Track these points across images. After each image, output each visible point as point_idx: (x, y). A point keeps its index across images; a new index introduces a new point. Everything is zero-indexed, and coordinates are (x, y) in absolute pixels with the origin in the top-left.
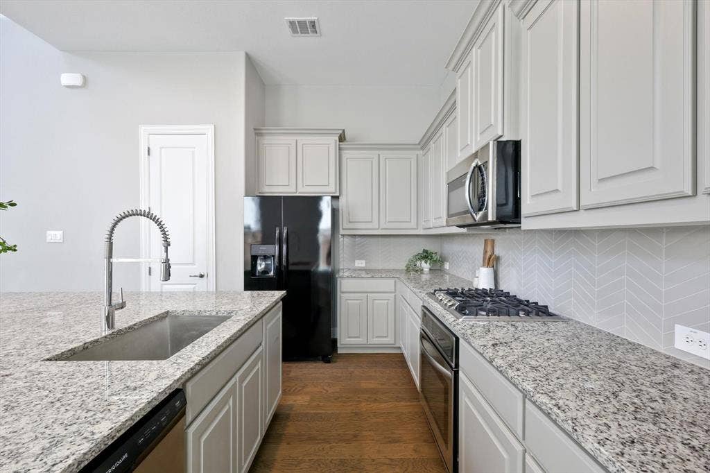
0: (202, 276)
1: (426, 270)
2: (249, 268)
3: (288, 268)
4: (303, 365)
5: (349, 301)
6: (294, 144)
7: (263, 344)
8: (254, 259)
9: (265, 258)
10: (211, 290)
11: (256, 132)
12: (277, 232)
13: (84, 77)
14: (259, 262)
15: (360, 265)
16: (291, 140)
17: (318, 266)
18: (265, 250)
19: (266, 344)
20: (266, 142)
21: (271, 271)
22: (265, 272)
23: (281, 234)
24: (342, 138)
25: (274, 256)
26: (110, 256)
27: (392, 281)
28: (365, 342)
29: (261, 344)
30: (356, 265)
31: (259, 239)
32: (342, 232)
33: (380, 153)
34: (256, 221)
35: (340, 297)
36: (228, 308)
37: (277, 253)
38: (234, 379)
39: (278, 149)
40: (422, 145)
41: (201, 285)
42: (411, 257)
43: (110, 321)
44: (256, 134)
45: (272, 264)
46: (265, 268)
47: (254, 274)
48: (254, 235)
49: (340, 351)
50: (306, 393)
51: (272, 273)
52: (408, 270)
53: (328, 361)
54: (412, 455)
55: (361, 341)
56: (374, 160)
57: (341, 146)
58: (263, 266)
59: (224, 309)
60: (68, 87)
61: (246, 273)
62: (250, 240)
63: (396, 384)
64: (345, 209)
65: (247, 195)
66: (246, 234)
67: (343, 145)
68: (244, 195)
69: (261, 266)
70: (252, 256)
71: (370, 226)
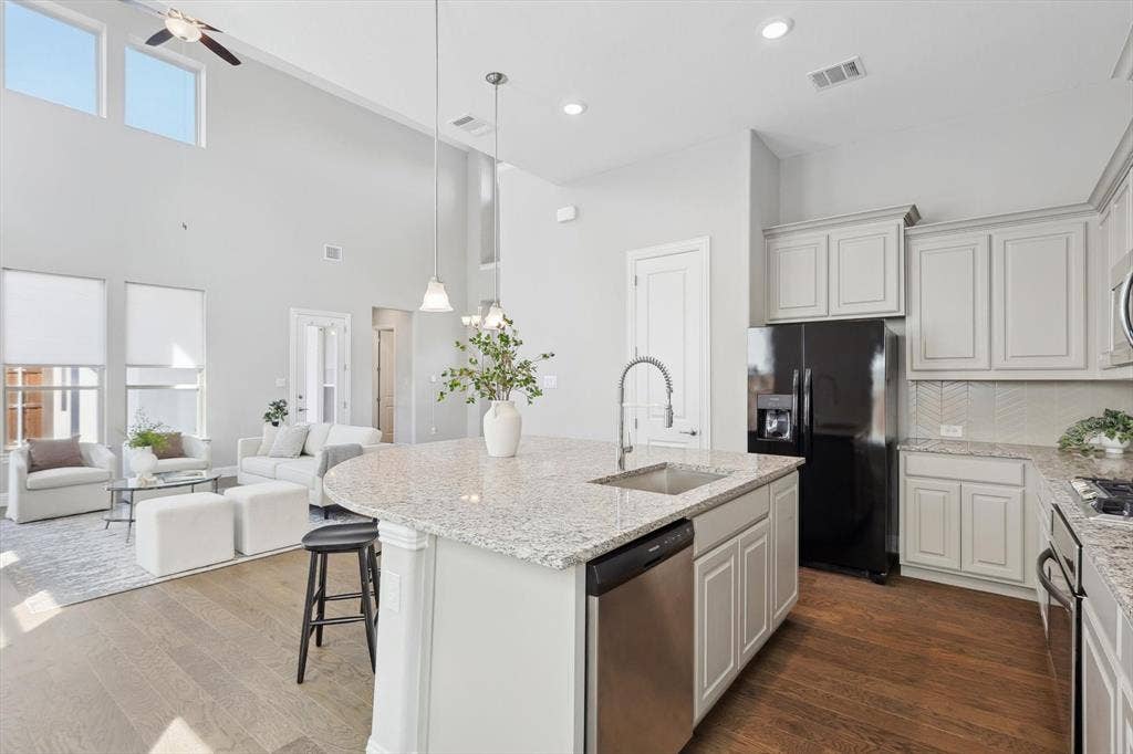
0: (694, 434)
1: (1114, 451)
2: (755, 428)
3: (811, 430)
4: (837, 577)
5: (922, 492)
6: (824, 243)
7: (771, 516)
8: (762, 414)
9: (778, 413)
10: (705, 448)
11: (767, 233)
12: (796, 375)
13: (577, 209)
14: (768, 418)
15: (951, 434)
16: (819, 237)
17: (868, 433)
18: (776, 402)
19: (774, 515)
20: (779, 245)
21: (785, 432)
22: (779, 433)
23: (801, 379)
24: (912, 219)
25: (790, 411)
26: (622, 401)
27: (1018, 465)
28: (956, 566)
29: (767, 515)
30: (943, 433)
31: (771, 385)
32: (910, 375)
33: (991, 232)
34: (767, 359)
35: (905, 481)
36: (728, 466)
37: (795, 408)
38: (734, 540)
39: (799, 253)
40: (1096, 204)
41: (694, 442)
42: (1073, 424)
43: (621, 462)
44: (765, 236)
45: (789, 422)
46: (778, 427)
47: (762, 436)
48: (763, 380)
49: (904, 572)
50: (838, 612)
51: (787, 435)
52: (1063, 448)
53: (881, 582)
54: (1013, 733)
55: (950, 562)
56: (978, 247)
57: (909, 233)
58: (775, 425)
59: (723, 466)
60: (563, 222)
61: (751, 434)
62: (756, 388)
63: (1010, 642)
64: (916, 336)
65: (752, 326)
66: (751, 379)
67: (912, 230)
68: (748, 325)
69: (772, 425)
70: (759, 410)
71: (970, 365)
